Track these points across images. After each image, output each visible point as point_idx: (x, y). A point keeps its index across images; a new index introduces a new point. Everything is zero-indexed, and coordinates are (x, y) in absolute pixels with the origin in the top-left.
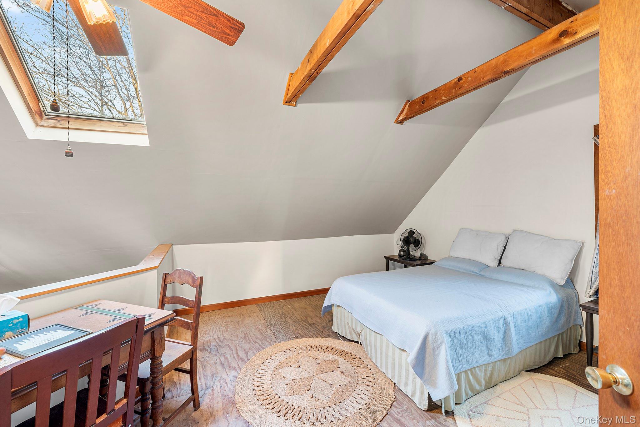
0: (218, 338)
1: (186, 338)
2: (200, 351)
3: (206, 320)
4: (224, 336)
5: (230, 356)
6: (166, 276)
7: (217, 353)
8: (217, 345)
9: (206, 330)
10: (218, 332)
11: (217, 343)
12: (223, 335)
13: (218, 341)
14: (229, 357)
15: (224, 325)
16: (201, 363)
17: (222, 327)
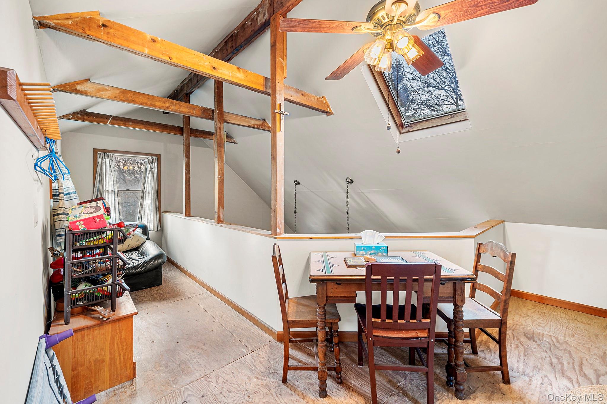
0: (556, 338)
1: (513, 319)
2: (527, 338)
3: (544, 313)
4: (567, 339)
5: (568, 363)
6: (480, 246)
7: (548, 350)
8: (552, 343)
9: (541, 322)
10: (558, 332)
11: (552, 341)
12: (565, 337)
13: (554, 340)
14: (565, 363)
15: (570, 328)
16: (525, 349)
17: (567, 328)
